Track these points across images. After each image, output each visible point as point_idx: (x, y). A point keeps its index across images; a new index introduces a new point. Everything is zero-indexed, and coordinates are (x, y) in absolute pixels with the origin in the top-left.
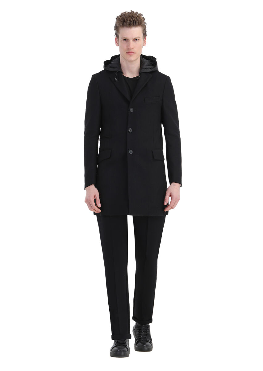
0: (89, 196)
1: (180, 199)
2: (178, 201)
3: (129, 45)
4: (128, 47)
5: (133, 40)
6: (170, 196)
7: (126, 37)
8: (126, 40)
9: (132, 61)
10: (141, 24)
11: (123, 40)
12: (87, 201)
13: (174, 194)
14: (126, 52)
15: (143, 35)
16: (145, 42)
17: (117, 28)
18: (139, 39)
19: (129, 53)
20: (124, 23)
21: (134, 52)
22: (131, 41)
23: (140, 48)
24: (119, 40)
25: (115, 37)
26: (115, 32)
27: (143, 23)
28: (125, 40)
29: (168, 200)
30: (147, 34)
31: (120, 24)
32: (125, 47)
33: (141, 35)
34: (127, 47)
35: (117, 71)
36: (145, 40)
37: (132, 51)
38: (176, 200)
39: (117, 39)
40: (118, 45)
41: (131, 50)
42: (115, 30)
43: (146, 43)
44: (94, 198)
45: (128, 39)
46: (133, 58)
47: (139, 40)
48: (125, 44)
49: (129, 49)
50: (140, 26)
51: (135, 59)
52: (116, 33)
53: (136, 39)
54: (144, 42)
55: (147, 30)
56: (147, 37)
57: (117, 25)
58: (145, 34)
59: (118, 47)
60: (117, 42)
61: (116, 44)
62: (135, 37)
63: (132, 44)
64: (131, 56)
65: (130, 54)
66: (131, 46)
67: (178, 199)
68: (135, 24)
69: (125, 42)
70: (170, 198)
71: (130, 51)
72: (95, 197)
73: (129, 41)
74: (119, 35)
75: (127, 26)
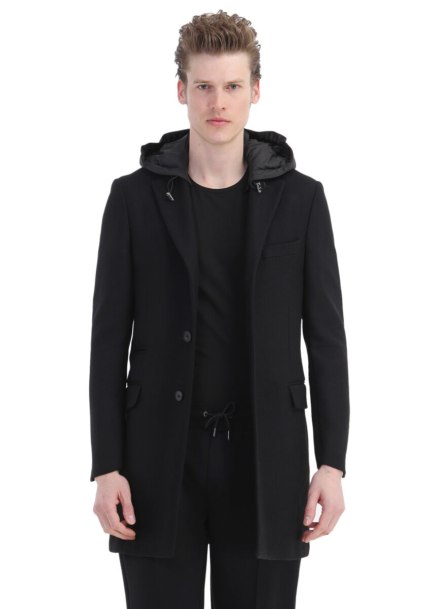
0: (104, 497)
1: (344, 509)
2: (339, 517)
3: (212, 102)
4: (211, 107)
5: (224, 88)
6: (318, 502)
7: (206, 79)
8: (206, 87)
9: (221, 144)
10: (246, 44)
11: (198, 87)
12: (99, 509)
13: (329, 496)
14: (206, 119)
15: (251, 76)
16: (257, 93)
17: (182, 57)
18: (239, 86)
19: (215, 121)
20: (201, 42)
21: (228, 119)
22: (220, 90)
23: (244, 110)
24: (186, 87)
26: (177, 67)
27: (251, 43)
28: (204, 87)
29: (315, 512)
30: (261, 73)
31: (190, 44)
32: (204, 107)
33: (247, 76)
34: (208, 105)
35: (175, 176)
36: (256, 87)
37: (223, 116)
38: (334, 512)
39: (182, 86)
40: (186, 103)
41: (219, 114)
42: (176, 61)
43: (259, 97)
44: (117, 502)
45: (210, 84)
46: (223, 134)
47: (240, 89)
48: (203, 99)
49: (213, 110)
50: (243, 50)
51: (230, 138)
52: (179, 70)
53: (232, 86)
54: (254, 93)
55: (262, 62)
56: (261, 81)
57: (183, 46)
58: (256, 74)
60: (182, 95)
61: (179, 98)
62: (231, 78)
63: (223, 98)
64: (219, 128)
65: (217, 123)
66: (220, 104)
67: (339, 510)
68: (231, 46)
69: (203, 93)
70: (319, 507)
71: (217, 116)
72: (119, 499)
73: (215, 90)
74: (189, 75)
75: (208, 51)
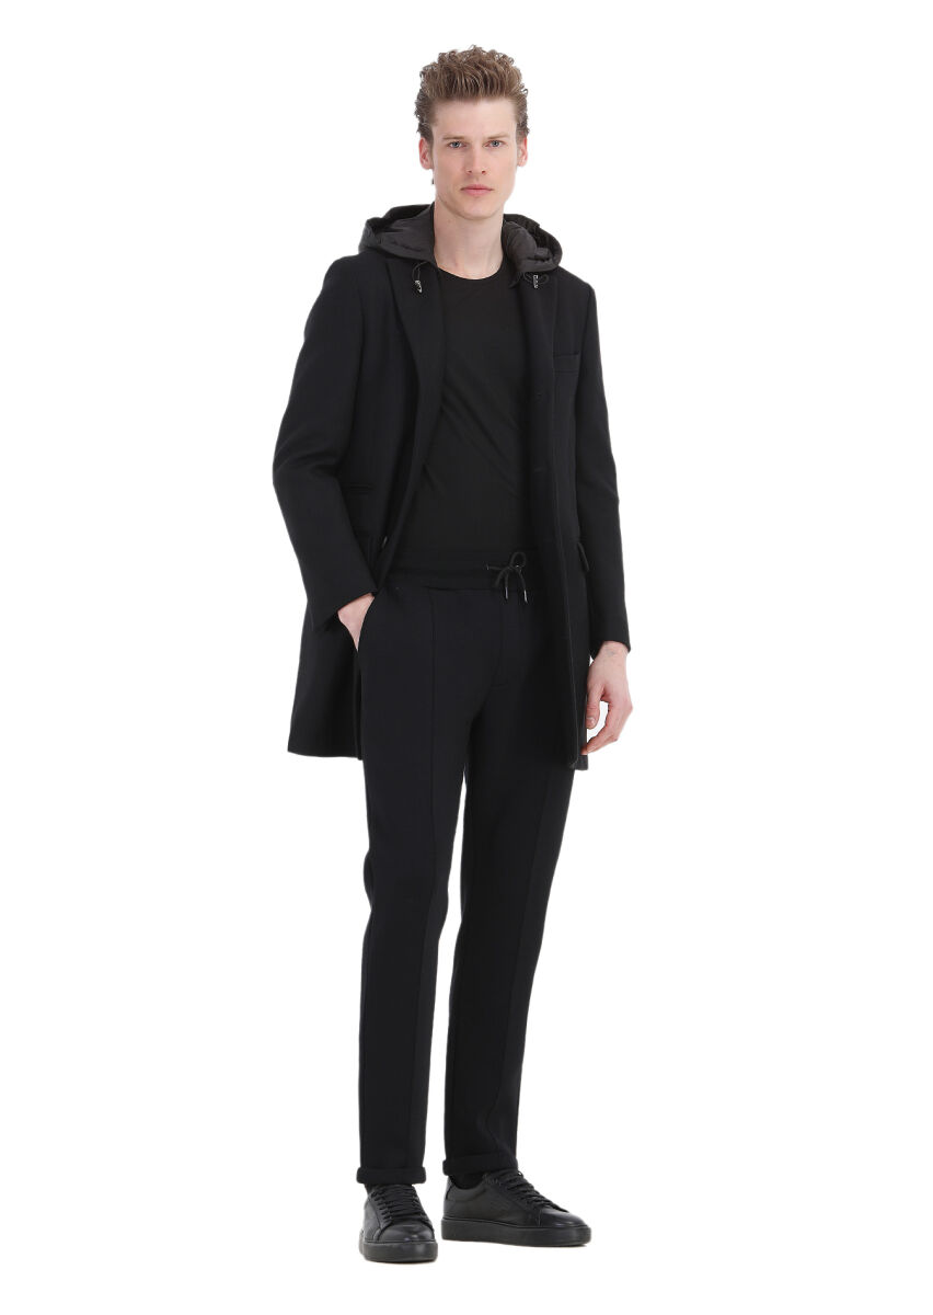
3: (469, 162)
4: (468, 169)
5: (483, 145)
6: (602, 699)
7: (458, 134)
8: (458, 143)
9: (480, 219)
10: (509, 89)
11: (448, 145)
13: (615, 685)
14: (460, 186)
15: (517, 130)
16: (524, 153)
17: (425, 109)
18: (503, 143)
19: (472, 188)
20: (451, 87)
21: (489, 186)
22: (478, 147)
23: (508, 174)
24: (431, 147)
25: (418, 137)
26: (418, 121)
27: (516, 87)
28: (456, 144)
31: (438, 89)
32: (458, 171)
33: (511, 129)
34: (464, 168)
35: (422, 261)
36: (523, 145)
37: (482, 182)
39: (426, 144)
40: (432, 167)
41: (478, 180)
43: (526, 158)
45: (466, 140)
46: (484, 205)
47: (504, 147)
48: (456, 160)
49: (470, 175)
50: (506, 95)
51: (492, 212)
52: (420, 125)
53: (494, 142)
54: (520, 152)
57: (428, 92)
58: (523, 129)
59: (430, 174)
61: (422, 162)
62: (492, 132)
63: (483, 159)
64: (477, 198)
65: (475, 192)
66: (478, 168)
68: (491, 90)
69: (455, 152)
71: (475, 182)
73: (472, 148)
74: (435, 131)
75: (462, 97)
